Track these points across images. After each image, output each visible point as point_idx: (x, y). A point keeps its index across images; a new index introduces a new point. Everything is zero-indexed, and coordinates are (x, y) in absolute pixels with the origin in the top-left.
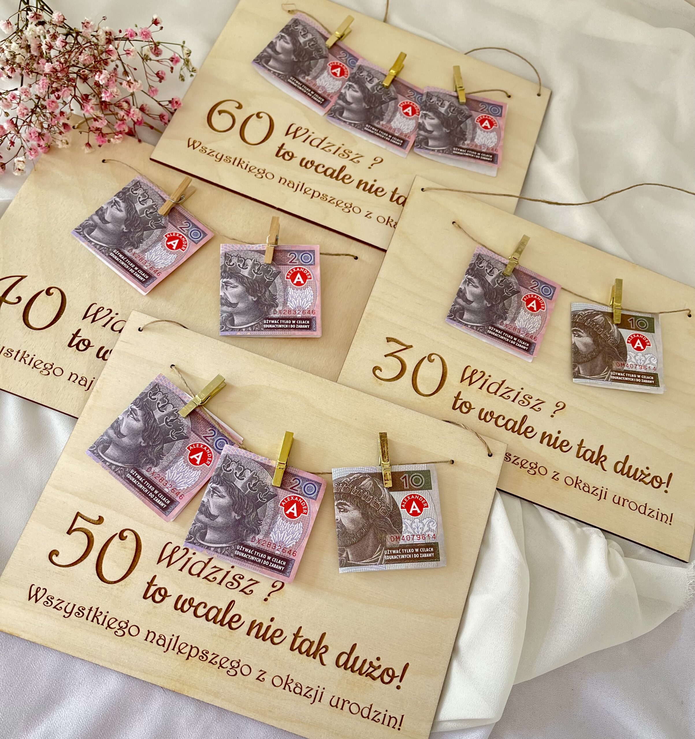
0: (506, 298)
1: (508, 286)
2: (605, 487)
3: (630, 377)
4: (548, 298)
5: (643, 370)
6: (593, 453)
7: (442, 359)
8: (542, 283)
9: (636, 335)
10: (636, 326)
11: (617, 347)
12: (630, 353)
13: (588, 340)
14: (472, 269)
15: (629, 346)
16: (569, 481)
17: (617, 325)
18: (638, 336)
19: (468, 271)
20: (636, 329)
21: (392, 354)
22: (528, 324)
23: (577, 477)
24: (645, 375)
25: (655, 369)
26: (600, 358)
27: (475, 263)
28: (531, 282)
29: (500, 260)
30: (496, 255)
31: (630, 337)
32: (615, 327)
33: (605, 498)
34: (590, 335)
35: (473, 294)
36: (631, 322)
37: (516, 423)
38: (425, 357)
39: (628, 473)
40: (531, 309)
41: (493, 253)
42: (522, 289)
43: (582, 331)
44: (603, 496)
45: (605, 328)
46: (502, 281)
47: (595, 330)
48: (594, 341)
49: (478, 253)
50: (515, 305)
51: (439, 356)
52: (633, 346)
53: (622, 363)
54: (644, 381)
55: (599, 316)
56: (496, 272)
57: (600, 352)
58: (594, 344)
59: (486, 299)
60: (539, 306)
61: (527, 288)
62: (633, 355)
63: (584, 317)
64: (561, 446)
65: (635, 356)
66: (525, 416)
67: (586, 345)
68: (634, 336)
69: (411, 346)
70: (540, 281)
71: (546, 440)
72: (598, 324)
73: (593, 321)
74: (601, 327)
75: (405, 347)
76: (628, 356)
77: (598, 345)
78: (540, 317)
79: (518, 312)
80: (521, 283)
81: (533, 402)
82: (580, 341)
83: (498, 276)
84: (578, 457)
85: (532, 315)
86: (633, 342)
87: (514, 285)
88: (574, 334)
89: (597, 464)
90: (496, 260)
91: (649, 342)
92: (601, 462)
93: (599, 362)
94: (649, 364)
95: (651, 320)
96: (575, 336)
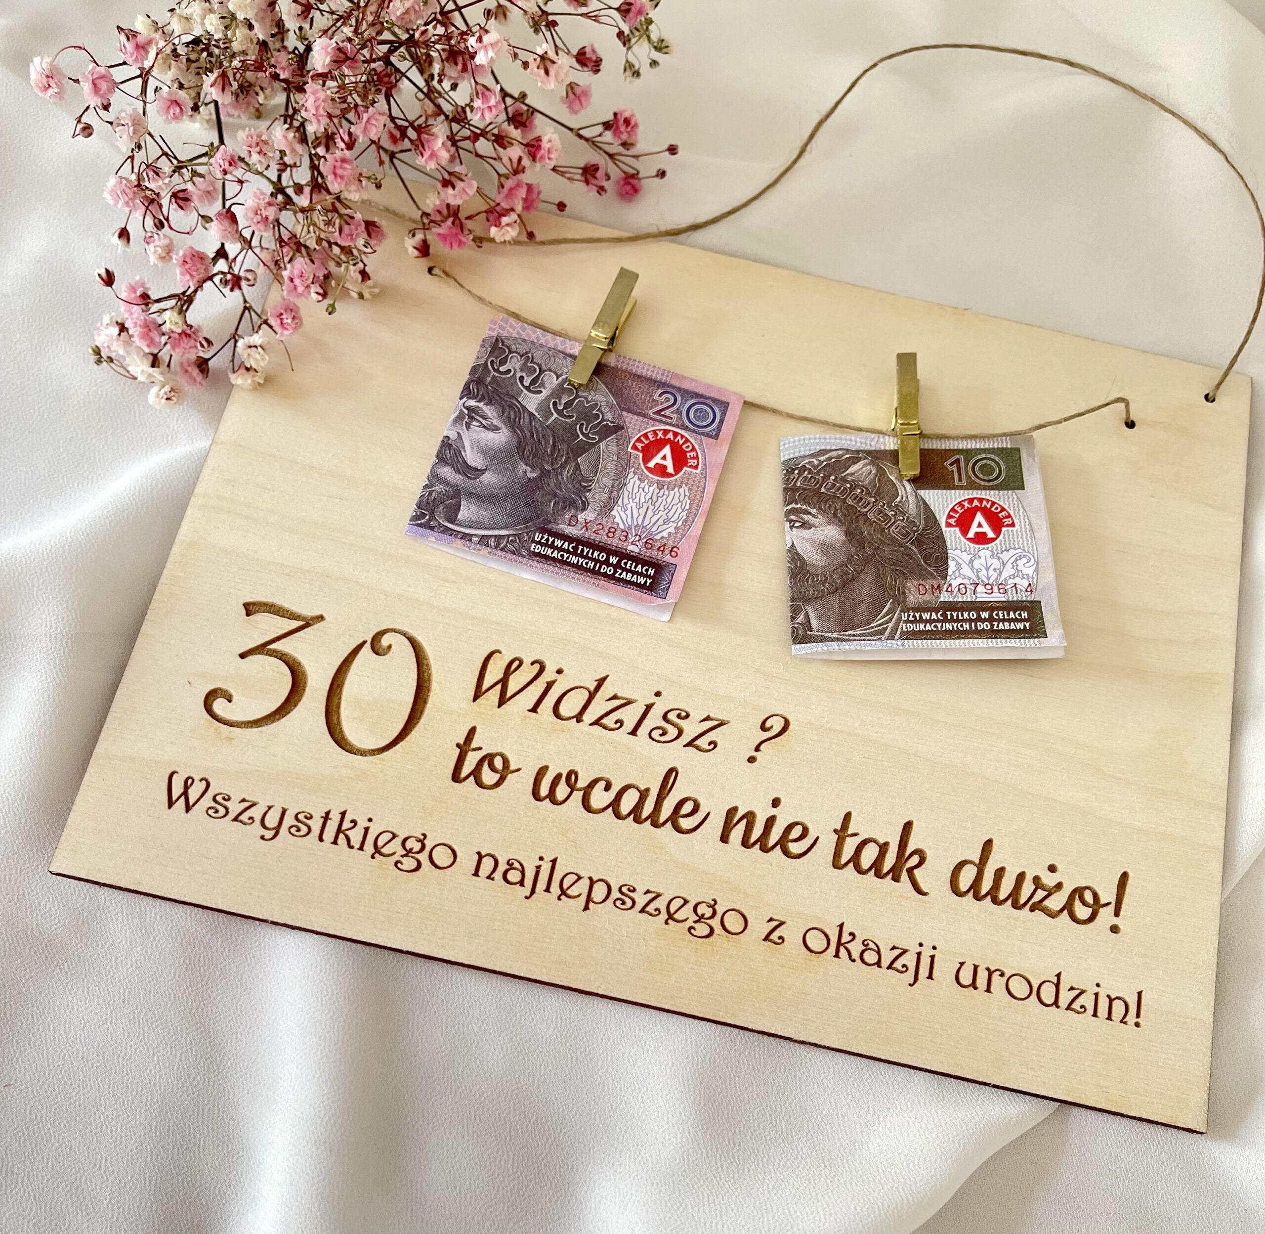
0: (582, 449)
1: (588, 415)
2: (928, 944)
3: (958, 620)
4: (708, 435)
5: (997, 597)
6: (884, 848)
7: (413, 642)
8: (687, 394)
9: (971, 501)
10: (968, 477)
11: (919, 542)
12: (957, 552)
13: (832, 533)
14: (479, 381)
15: (952, 535)
16: (816, 941)
17: (914, 481)
18: (976, 503)
19: (467, 387)
20: (972, 486)
21: (262, 649)
22: (650, 513)
23: (841, 926)
24: (1003, 609)
25: (1030, 589)
26: (868, 578)
27: (486, 364)
28: (656, 397)
29: (560, 348)
30: (549, 336)
31: (953, 510)
32: (908, 487)
33: (930, 977)
34: (834, 518)
35: (483, 450)
36: (954, 468)
37: (644, 794)
38: (365, 642)
39: (993, 894)
40: (661, 470)
41: (539, 332)
42: (629, 419)
43: (814, 511)
44: (924, 971)
45: (879, 494)
46: (568, 405)
47: (849, 501)
48: (848, 533)
49: (495, 334)
50: (611, 464)
51: (404, 634)
52: (965, 532)
53: (935, 583)
54: (1001, 626)
55: (861, 463)
56: (551, 382)
57: (866, 562)
58: (850, 541)
59: (522, 458)
60: (680, 459)
61: (644, 416)
62: (966, 557)
63: (819, 471)
64: (783, 842)
65: (971, 561)
66: (672, 771)
67: (824, 548)
68: (966, 504)
69: (321, 618)
70: (679, 389)
71: (737, 833)
72: (857, 486)
73: (844, 480)
74: (869, 494)
75: (301, 623)
76: (951, 563)
77: (862, 545)
78: (685, 489)
79: (619, 484)
80: (626, 404)
81: (691, 729)
82: (808, 540)
83: (559, 391)
84: (837, 865)
85: (660, 486)
86: (964, 522)
87: (605, 409)
88: (791, 521)
89: (896, 879)
90: (550, 349)
91: (1009, 516)
92: (910, 871)
93: (866, 591)
94: (1013, 576)
95: (1012, 457)
96: (792, 527)
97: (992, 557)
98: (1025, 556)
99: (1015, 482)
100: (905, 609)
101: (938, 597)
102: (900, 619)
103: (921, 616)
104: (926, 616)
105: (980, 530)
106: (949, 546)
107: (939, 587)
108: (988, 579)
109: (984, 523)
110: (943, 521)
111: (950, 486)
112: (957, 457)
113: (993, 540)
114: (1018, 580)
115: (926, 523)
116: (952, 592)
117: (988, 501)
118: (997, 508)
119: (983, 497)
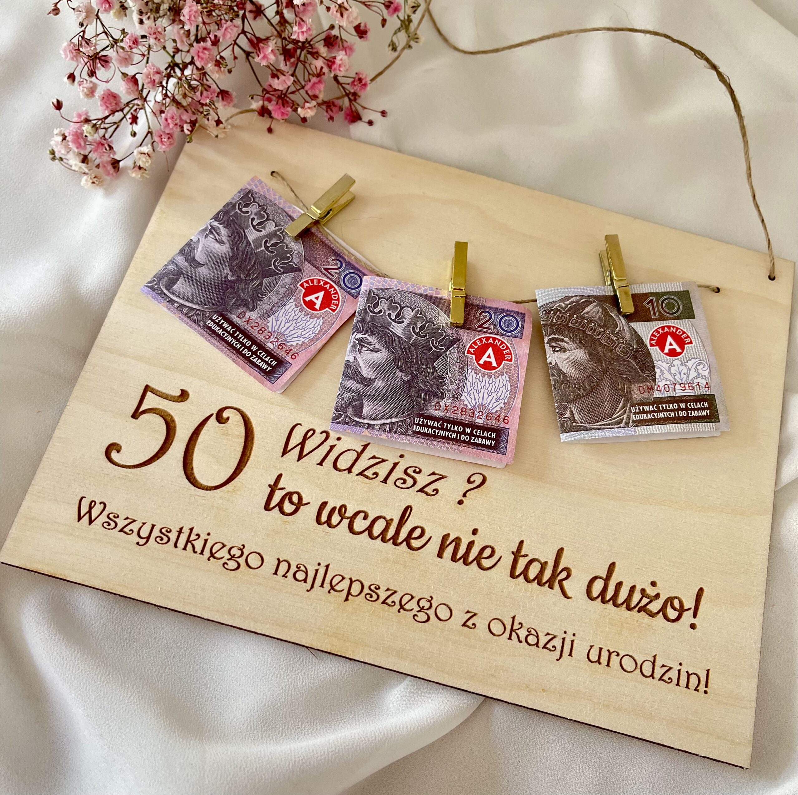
97: (682, 365)
98: (701, 363)
99: (688, 314)
100: (633, 405)
101: (652, 395)
102: (630, 411)
103: (643, 409)
104: (646, 408)
105: (671, 347)
106: (654, 359)
107: (652, 386)
108: (682, 380)
109: (673, 342)
110: (647, 342)
111: (649, 319)
112: (651, 298)
113: (680, 354)
114: (699, 380)
115: (638, 344)
116: (660, 390)
117: (673, 327)
118: (680, 332)
119: (670, 325)
